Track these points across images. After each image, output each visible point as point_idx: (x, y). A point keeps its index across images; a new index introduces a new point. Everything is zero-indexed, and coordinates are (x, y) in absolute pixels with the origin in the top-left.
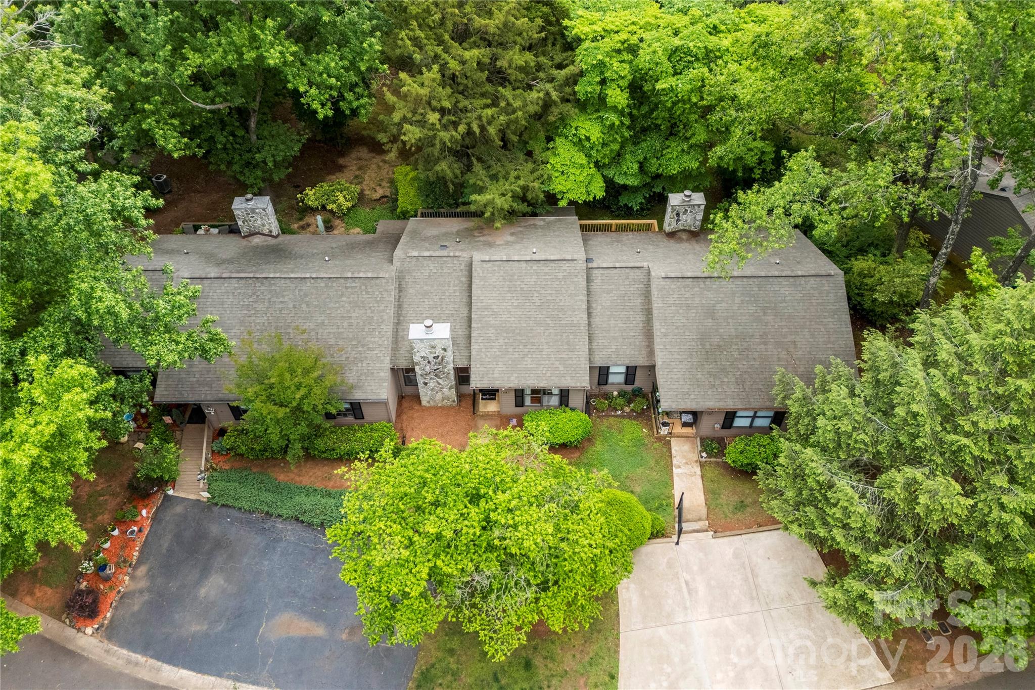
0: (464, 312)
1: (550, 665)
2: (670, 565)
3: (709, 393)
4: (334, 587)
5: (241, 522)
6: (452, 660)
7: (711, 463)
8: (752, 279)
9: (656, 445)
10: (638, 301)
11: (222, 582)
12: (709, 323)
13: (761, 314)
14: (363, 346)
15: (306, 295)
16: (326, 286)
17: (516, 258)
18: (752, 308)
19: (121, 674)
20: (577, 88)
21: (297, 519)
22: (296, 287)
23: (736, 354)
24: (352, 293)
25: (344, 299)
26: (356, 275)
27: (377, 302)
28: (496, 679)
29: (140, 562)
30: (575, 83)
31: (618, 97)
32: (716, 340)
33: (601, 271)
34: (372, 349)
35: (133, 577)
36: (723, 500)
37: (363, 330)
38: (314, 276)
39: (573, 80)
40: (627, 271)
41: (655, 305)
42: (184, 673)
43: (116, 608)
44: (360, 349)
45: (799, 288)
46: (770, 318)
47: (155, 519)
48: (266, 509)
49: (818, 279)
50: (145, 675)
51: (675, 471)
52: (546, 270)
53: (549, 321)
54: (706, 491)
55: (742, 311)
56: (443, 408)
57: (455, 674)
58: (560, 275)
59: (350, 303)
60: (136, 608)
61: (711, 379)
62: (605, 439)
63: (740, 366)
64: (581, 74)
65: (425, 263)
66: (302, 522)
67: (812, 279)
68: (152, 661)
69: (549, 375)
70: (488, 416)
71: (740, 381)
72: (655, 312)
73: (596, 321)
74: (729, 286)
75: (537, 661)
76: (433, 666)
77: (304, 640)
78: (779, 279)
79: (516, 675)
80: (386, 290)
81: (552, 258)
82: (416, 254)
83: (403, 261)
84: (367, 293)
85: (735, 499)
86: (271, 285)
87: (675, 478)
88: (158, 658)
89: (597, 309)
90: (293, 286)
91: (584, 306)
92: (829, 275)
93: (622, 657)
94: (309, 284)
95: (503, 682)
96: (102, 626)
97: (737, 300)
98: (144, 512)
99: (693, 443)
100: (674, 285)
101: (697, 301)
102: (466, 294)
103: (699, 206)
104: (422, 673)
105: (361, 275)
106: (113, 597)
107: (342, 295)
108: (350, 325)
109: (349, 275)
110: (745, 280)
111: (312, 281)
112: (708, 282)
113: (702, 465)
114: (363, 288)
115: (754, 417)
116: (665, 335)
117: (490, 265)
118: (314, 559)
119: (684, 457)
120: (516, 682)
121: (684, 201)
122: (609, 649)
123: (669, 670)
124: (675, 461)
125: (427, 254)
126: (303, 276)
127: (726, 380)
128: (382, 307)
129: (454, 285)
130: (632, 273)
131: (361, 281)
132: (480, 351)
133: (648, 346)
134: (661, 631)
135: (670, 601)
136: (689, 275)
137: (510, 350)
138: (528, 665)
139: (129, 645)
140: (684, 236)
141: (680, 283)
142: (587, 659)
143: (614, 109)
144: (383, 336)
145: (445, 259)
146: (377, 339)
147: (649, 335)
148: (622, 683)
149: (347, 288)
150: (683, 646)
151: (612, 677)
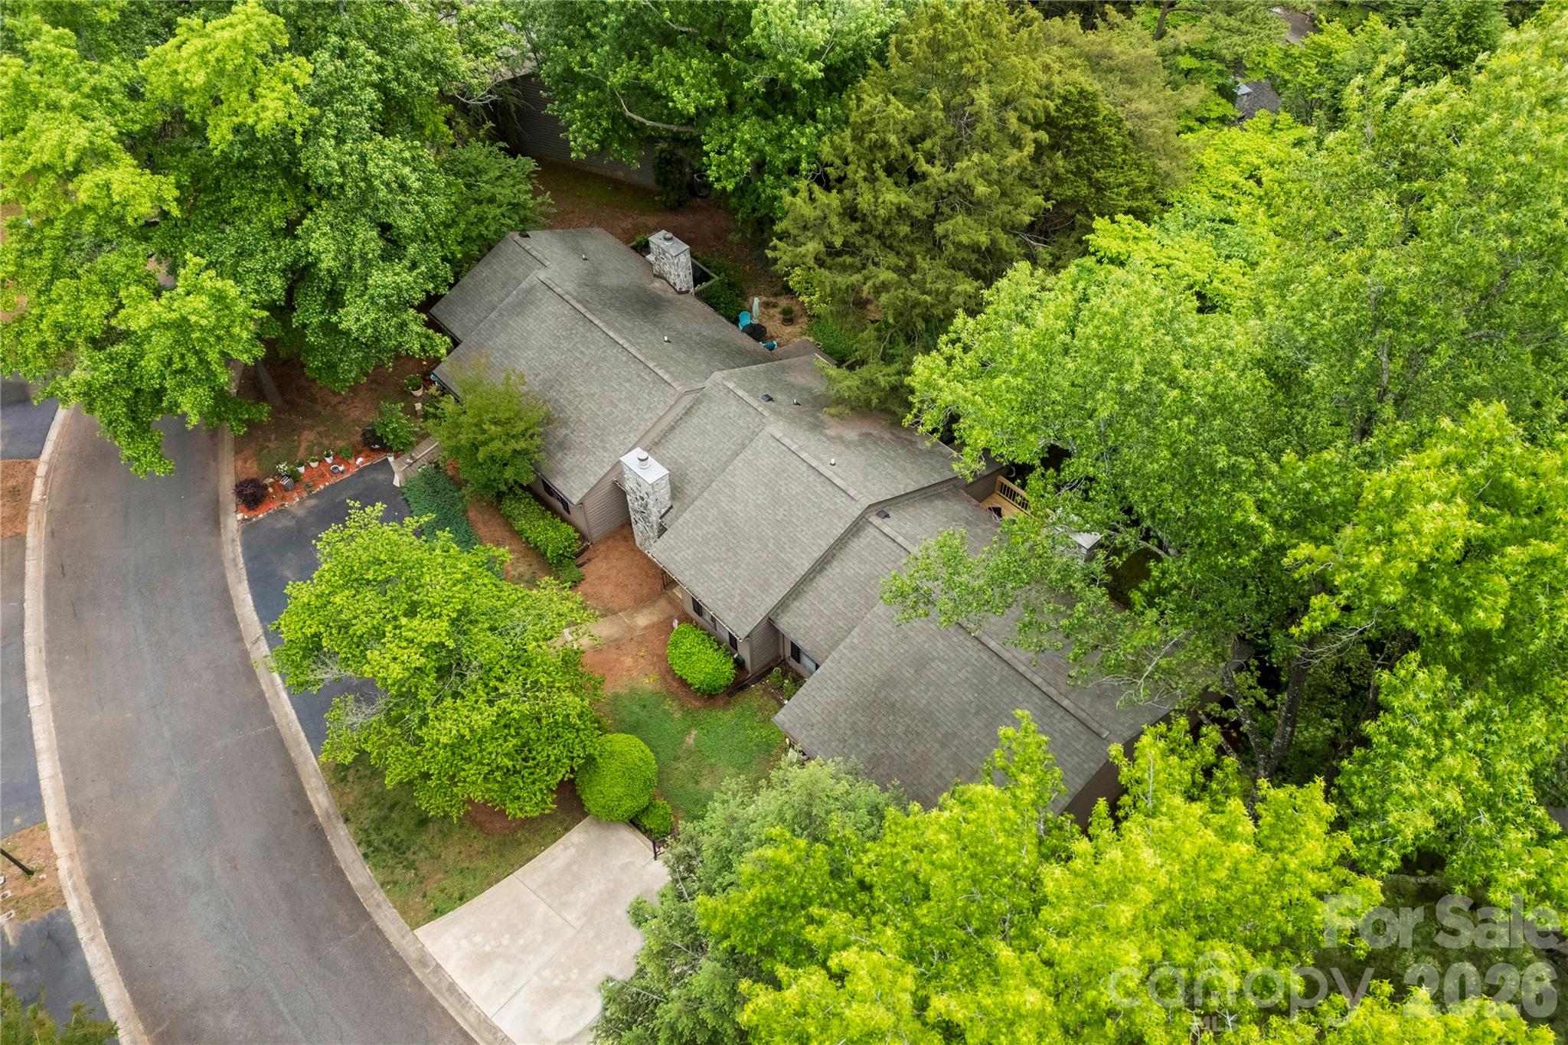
1: (436, 840)
2: (624, 868)
3: (833, 744)
8: (1003, 665)
12: (908, 673)
13: (973, 711)
14: (602, 441)
16: (626, 362)
17: (804, 456)
18: (969, 696)
19: (222, 564)
22: (604, 346)
24: (638, 384)
25: (627, 385)
26: (656, 369)
27: (648, 408)
28: (392, 808)
29: (315, 496)
32: (896, 696)
33: (877, 534)
34: (605, 449)
35: (301, 503)
37: (615, 426)
38: (625, 346)
41: (875, 608)
42: (249, 598)
43: (270, 515)
44: (597, 442)
45: (1045, 720)
46: (977, 723)
47: (362, 471)
49: (1080, 728)
50: (231, 578)
52: (819, 489)
53: (771, 543)
55: (955, 689)
58: (827, 505)
59: (628, 392)
60: (279, 526)
61: (849, 732)
63: (892, 745)
65: (731, 401)
67: (1073, 722)
68: (244, 572)
69: (720, 596)
72: (868, 615)
73: (822, 581)
74: (971, 651)
78: (1034, 691)
79: (406, 821)
80: (665, 402)
81: (838, 482)
82: (732, 386)
83: (716, 384)
84: (649, 393)
86: (589, 330)
88: (250, 573)
89: (834, 570)
90: (603, 343)
91: (818, 555)
93: (490, 893)
94: (615, 351)
95: (392, 814)
96: (249, 520)
97: (963, 674)
98: (360, 460)
101: (921, 639)
105: (661, 372)
106: (275, 506)
107: (629, 380)
108: (610, 413)
109: (651, 365)
110: (995, 658)
111: (620, 350)
114: (651, 386)
116: (853, 647)
120: (399, 825)
122: (487, 876)
123: (505, 942)
125: (740, 393)
126: (618, 339)
127: (862, 746)
128: (648, 416)
129: (734, 443)
131: (656, 378)
132: (687, 523)
134: (542, 908)
135: (582, 895)
137: (712, 544)
139: (247, 547)
142: (466, 865)
144: (624, 444)
145: (749, 411)
146: (617, 443)
148: (462, 910)
149: (639, 376)
150: (540, 937)
151: (462, 899)
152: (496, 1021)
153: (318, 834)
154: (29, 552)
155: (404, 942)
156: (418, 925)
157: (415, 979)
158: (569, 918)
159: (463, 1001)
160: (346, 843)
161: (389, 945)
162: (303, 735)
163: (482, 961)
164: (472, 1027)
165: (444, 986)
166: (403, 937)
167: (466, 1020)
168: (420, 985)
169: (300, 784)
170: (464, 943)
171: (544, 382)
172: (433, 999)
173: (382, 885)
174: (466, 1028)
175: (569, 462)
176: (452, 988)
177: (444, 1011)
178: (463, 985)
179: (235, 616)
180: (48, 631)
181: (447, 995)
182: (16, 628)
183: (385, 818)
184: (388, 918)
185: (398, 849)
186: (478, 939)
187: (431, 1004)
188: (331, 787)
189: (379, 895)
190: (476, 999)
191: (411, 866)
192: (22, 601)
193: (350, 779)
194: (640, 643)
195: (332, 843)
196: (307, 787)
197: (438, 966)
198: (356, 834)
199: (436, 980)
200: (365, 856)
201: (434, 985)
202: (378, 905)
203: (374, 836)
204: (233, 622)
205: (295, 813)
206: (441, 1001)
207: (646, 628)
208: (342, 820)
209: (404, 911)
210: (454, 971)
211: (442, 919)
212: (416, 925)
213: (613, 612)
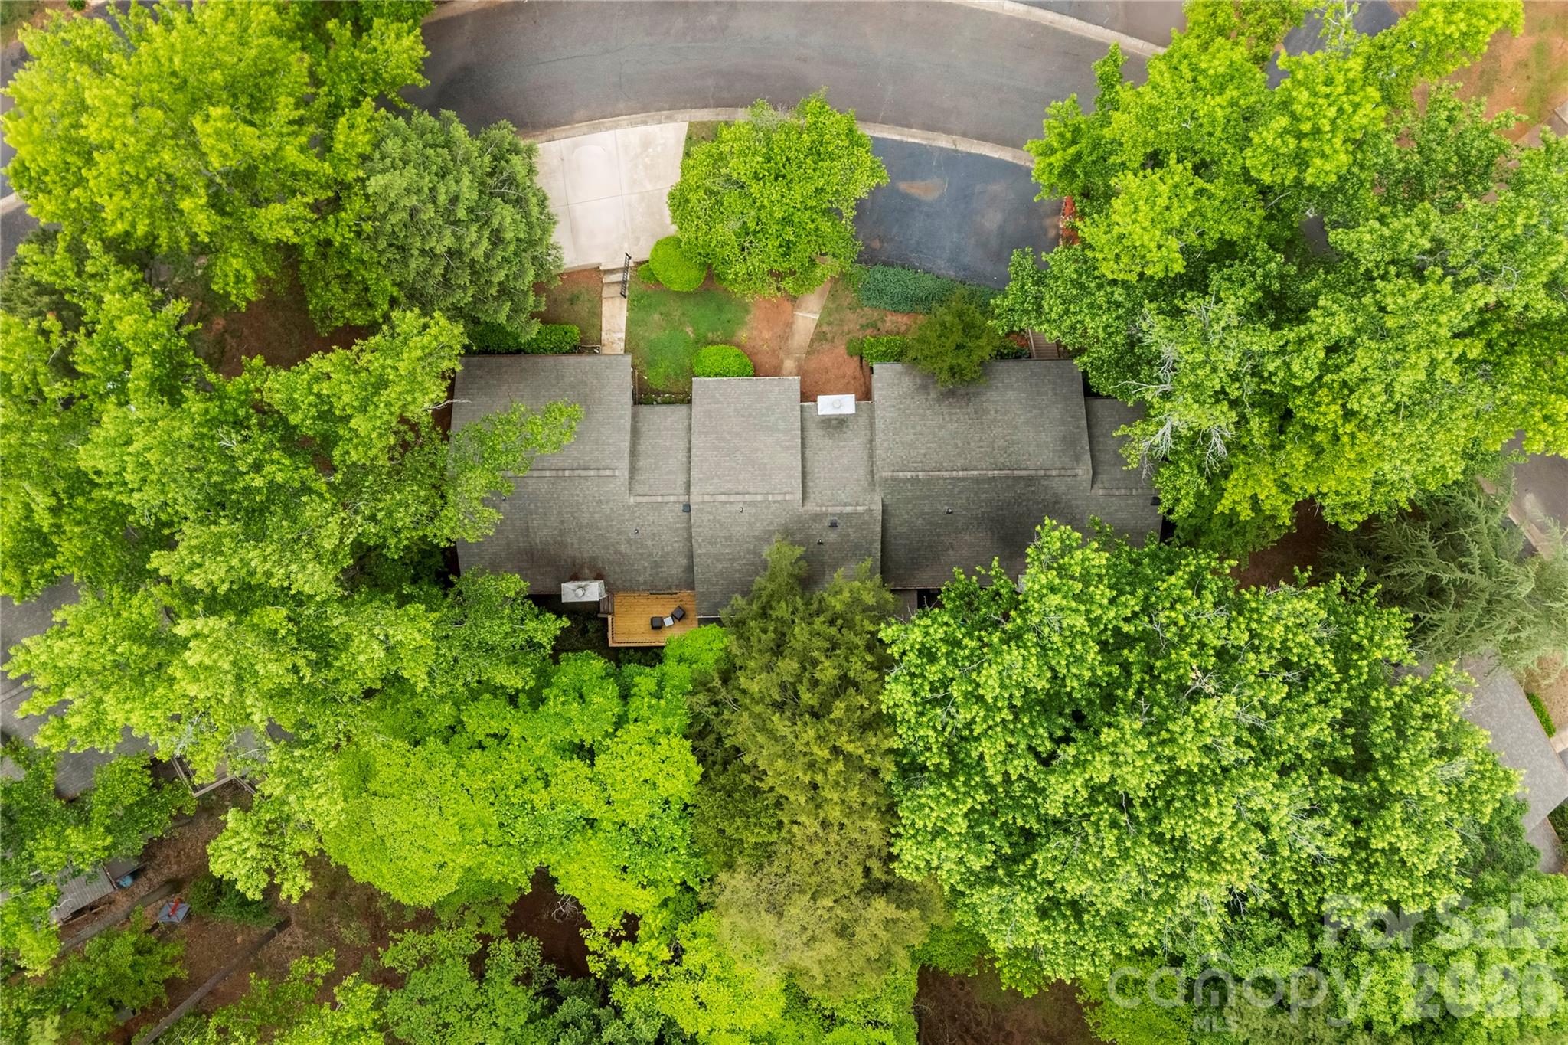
0: (809, 453)
2: (638, 239)
4: (898, 220)
5: (983, 277)
10: (642, 463)
11: (986, 223)
15: (959, 455)
16: (941, 463)
17: (758, 496)
22: (970, 462)
24: (915, 457)
25: (923, 451)
26: (914, 474)
27: (891, 448)
37: (901, 424)
38: (954, 473)
41: (628, 444)
42: (996, 156)
44: (902, 407)
51: (623, 335)
52: (729, 486)
53: (728, 437)
54: (599, 315)
58: (716, 480)
59: (917, 447)
62: (682, 368)
65: (849, 499)
66: (933, 275)
72: (628, 437)
73: (683, 445)
77: (913, 179)
80: (884, 460)
82: (860, 508)
83: (872, 502)
84: (901, 456)
85: (577, 306)
86: (995, 463)
87: (624, 328)
88: (1017, 166)
89: (682, 456)
90: (974, 463)
91: (693, 451)
100: (609, 464)
101: (588, 448)
102: (808, 469)
105: (909, 475)
107: (925, 454)
108: (913, 428)
109: (920, 474)
111: (955, 467)
112: (575, 465)
113: (600, 341)
114: (906, 462)
116: (621, 417)
117: (785, 490)
118: (918, 243)
123: (647, 159)
125: (850, 508)
126: (965, 473)
128: (886, 444)
129: (819, 478)
131: (908, 469)
132: (793, 410)
133: (637, 418)
134: (649, 187)
135: (641, 209)
137: (764, 410)
147: (635, 432)
148: (681, 150)
149: (921, 461)
150: (635, 176)
152: (612, 132)
154: (1152, 46)
155: (688, 115)
158: (634, 195)
159: (634, 124)
161: (691, 108)
163: (646, 144)
164: (619, 120)
165: (649, 120)
166: (691, 116)
167: (624, 120)
168: (659, 110)
170: (663, 141)
171: (986, 412)
172: (647, 111)
175: (907, 382)
176: (645, 123)
178: (642, 129)
179: (986, 140)
180: (1066, 33)
181: (644, 119)
182: (1081, 13)
184: (706, 114)
186: (659, 149)
187: (645, 109)
189: (723, 118)
190: (630, 130)
192: (1105, 27)
194: (774, 351)
197: (661, 123)
199: (655, 118)
201: (653, 116)
202: (718, 114)
204: (983, 138)
206: (643, 114)
207: (782, 362)
209: (703, 124)
210: (653, 129)
211: (683, 138)
212: (691, 125)
213: (808, 353)
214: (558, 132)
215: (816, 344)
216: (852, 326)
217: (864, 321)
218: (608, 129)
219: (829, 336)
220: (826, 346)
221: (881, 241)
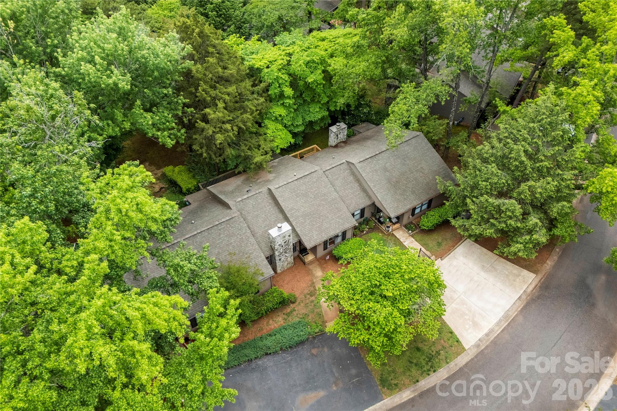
0: (280, 216)
1: (426, 344)
4: (311, 371)
5: (238, 372)
6: (387, 367)
7: (414, 234)
9: (389, 238)
11: (255, 404)
12: (387, 174)
13: (404, 162)
14: (247, 254)
16: (209, 234)
17: (290, 181)
18: (399, 161)
20: (270, 93)
21: (267, 354)
22: (193, 241)
23: (405, 182)
24: (224, 231)
25: (222, 236)
26: (221, 221)
27: (240, 230)
28: (411, 362)
30: (268, 90)
31: (288, 91)
32: (394, 180)
34: (252, 253)
36: (431, 245)
37: (241, 246)
38: (199, 231)
39: (266, 90)
40: (339, 166)
44: (246, 256)
46: (408, 162)
48: (247, 359)
49: (415, 139)
51: (405, 244)
52: (307, 180)
53: (322, 202)
55: (396, 163)
56: (288, 269)
57: (394, 371)
58: (315, 180)
59: (226, 236)
64: (269, 85)
65: (247, 201)
66: (270, 353)
67: (413, 140)
69: (337, 226)
70: (311, 262)
71: (413, 192)
74: (385, 155)
75: (420, 345)
76: (382, 375)
77: (318, 402)
79: (417, 356)
80: (240, 222)
81: (306, 174)
82: (240, 199)
83: (236, 205)
84: (232, 227)
85: (435, 243)
87: (407, 247)
92: (418, 136)
93: (448, 324)
94: (199, 237)
95: (414, 362)
97: (392, 160)
99: (402, 230)
100: (365, 164)
101: (378, 166)
102: (276, 208)
103: (345, 128)
104: (381, 380)
105: (223, 220)
107: (220, 235)
108: (234, 247)
109: (217, 223)
111: (200, 235)
112: (377, 157)
113: (412, 236)
114: (228, 226)
115: (421, 207)
117: (280, 189)
118: (291, 366)
119: (403, 237)
120: (420, 359)
121: (338, 129)
123: (468, 317)
124: (401, 240)
125: (244, 197)
126: (193, 234)
128: (244, 231)
129: (268, 206)
130: (341, 167)
131: (225, 223)
133: (367, 195)
136: (368, 157)
137: (314, 223)
138: (418, 349)
140: (343, 145)
141: (367, 162)
143: (289, 97)
144: (253, 244)
145: (255, 196)
146: (251, 248)
147: (364, 190)
148: (456, 332)
149: (220, 230)
150: (465, 306)
151: (451, 333)
152: (498, 319)
153: (423, 395)
155: (471, 354)
156: (464, 348)
157: (485, 349)
158: (457, 297)
159: (491, 331)
160: (428, 381)
161: (472, 359)
162: (371, 408)
163: (475, 325)
164: (500, 328)
165: (486, 338)
166: (469, 354)
167: (498, 330)
168: (487, 347)
169: (397, 406)
170: (469, 331)
172: (492, 341)
173: (448, 363)
174: (501, 330)
176: (487, 335)
177: (495, 338)
178: (486, 331)
181: (489, 337)
183: (416, 365)
184: (461, 360)
185: (430, 359)
186: (467, 326)
187: (494, 342)
188: (400, 390)
189: (452, 364)
190: (490, 326)
191: (438, 353)
193: (396, 382)
195: (428, 387)
196: (399, 403)
197: (479, 340)
198: (424, 378)
199: (485, 341)
200: (434, 371)
201: (486, 342)
202: (456, 365)
203: (425, 369)
205: (413, 406)
206: (492, 339)
208: (417, 383)
209: (458, 354)
210: (480, 335)
211: (461, 339)
212: (464, 349)
213: (313, 283)
214: (520, 305)
215: (312, 289)
216: (300, 307)
217: (295, 313)
218: (500, 321)
219: (308, 296)
220: (306, 291)
221: (313, 355)
